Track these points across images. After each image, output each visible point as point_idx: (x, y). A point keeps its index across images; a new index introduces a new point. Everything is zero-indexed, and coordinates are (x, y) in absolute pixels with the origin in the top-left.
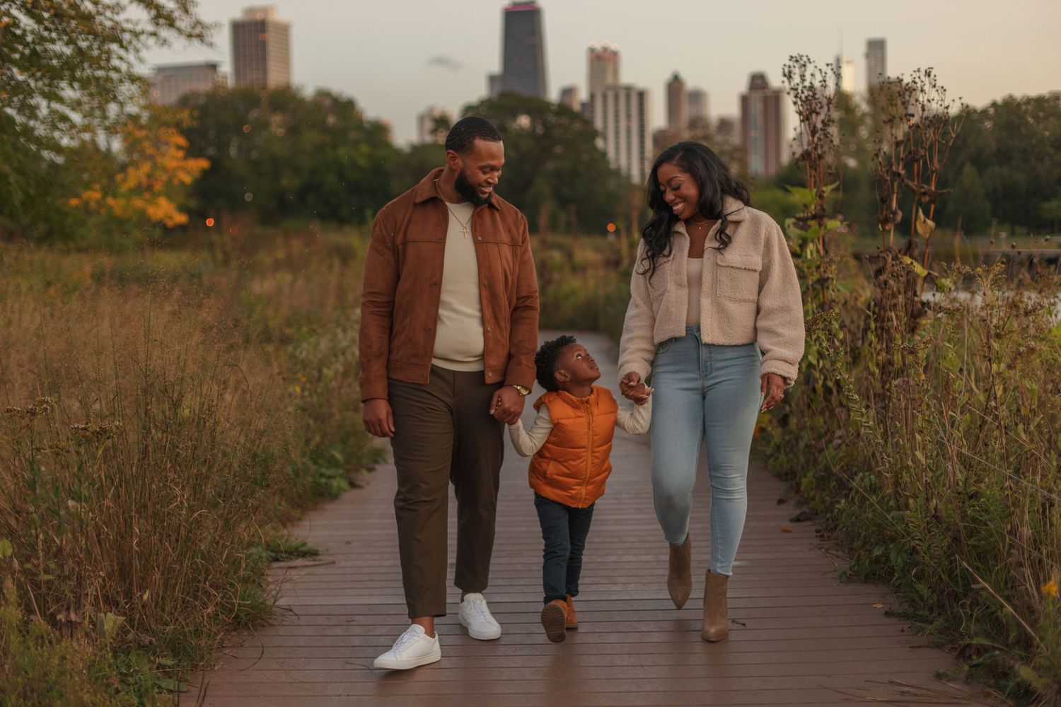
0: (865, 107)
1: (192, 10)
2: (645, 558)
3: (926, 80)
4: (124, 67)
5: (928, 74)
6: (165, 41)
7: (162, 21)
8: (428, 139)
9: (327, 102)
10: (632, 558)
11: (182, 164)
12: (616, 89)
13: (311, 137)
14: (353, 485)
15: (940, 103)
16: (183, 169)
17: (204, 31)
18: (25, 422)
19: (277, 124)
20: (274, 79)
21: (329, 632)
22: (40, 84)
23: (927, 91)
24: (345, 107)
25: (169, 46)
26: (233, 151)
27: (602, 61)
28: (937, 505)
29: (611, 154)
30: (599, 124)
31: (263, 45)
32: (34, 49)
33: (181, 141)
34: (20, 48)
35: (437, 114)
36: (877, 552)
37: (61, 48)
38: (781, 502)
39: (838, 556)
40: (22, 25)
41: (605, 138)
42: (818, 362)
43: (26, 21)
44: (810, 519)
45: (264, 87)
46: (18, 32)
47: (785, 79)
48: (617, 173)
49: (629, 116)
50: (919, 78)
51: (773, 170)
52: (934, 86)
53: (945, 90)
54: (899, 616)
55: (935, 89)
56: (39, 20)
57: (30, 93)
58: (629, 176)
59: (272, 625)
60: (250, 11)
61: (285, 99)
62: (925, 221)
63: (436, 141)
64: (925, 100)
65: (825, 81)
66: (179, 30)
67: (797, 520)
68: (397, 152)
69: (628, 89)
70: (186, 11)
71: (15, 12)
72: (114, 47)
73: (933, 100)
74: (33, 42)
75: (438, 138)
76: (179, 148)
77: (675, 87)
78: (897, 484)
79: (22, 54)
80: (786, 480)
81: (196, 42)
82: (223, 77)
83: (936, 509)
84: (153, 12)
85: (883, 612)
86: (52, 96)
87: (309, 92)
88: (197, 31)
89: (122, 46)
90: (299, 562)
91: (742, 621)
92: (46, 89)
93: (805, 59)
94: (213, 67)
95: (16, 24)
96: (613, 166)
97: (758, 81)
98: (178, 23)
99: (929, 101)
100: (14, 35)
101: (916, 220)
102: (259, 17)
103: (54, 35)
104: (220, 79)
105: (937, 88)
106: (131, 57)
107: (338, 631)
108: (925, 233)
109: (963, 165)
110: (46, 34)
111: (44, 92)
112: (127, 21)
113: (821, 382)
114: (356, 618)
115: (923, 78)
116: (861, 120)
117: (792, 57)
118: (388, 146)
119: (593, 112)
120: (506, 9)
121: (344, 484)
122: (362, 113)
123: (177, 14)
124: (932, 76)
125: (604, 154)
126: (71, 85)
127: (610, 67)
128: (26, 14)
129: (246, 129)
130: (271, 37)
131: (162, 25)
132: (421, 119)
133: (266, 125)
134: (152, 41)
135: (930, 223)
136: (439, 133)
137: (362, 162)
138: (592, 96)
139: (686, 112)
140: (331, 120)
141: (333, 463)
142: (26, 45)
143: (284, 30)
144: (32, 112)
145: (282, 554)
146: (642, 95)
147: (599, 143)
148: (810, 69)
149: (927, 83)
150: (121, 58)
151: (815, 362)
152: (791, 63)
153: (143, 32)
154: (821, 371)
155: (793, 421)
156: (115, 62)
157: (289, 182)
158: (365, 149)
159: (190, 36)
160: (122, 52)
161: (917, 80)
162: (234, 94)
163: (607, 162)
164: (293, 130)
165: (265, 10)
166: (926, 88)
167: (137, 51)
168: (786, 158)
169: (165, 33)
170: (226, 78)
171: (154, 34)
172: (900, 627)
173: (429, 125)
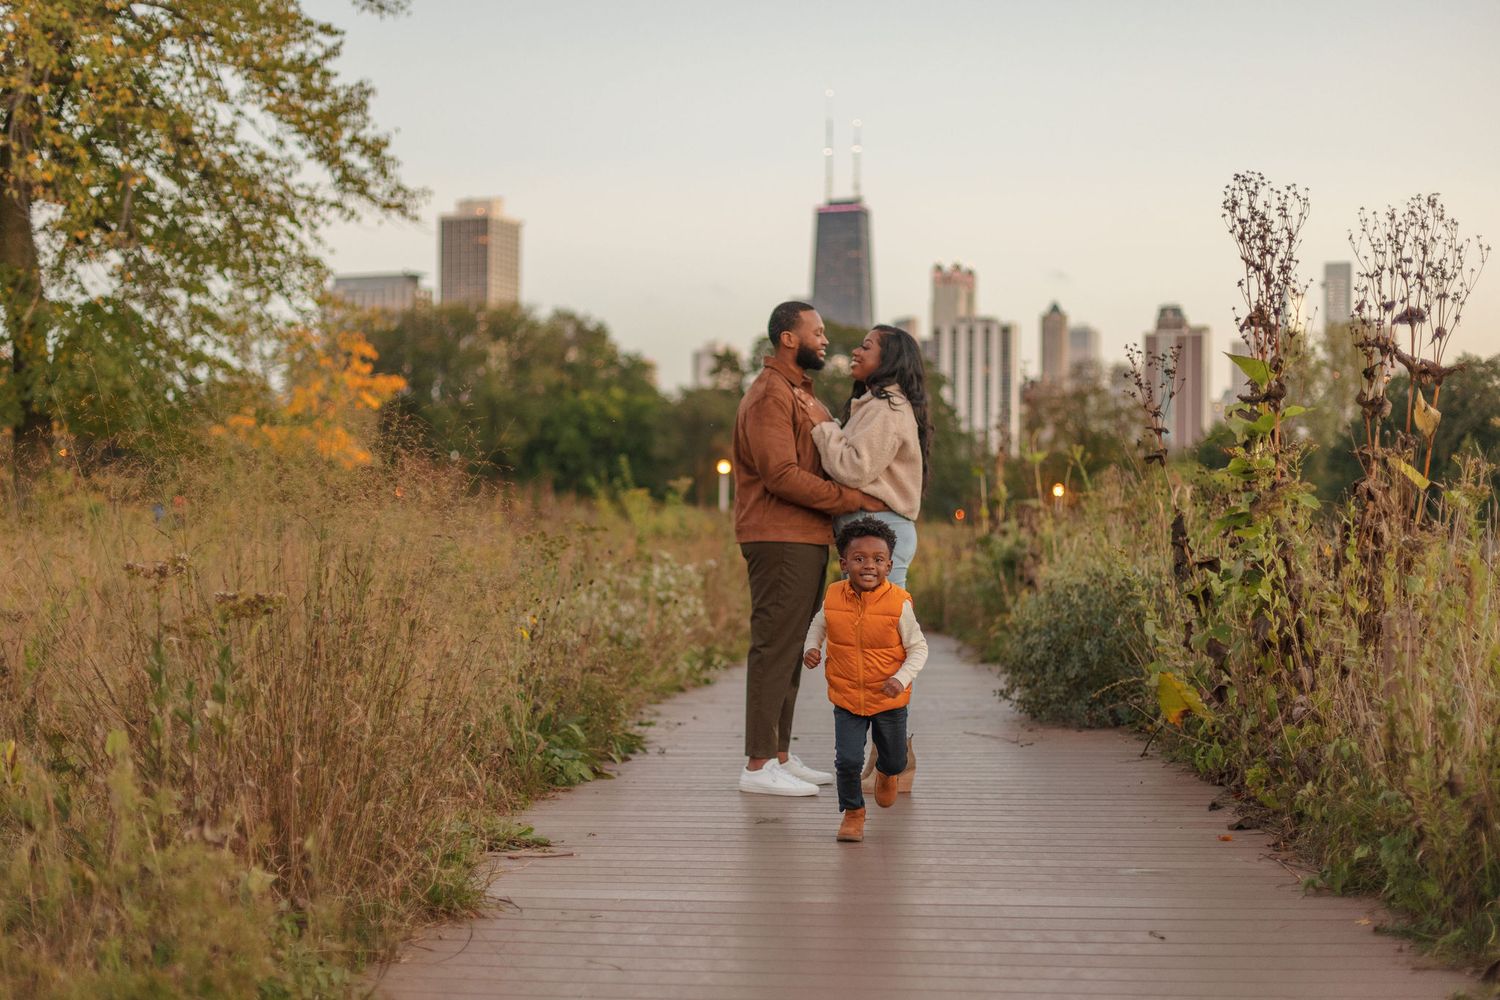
0: (1321, 354)
1: (391, 172)
2: (1019, 863)
3: (1430, 212)
4: (294, 250)
5: (1432, 203)
6: (353, 213)
7: (349, 185)
8: (707, 382)
9: (569, 331)
10: (1000, 862)
11: (369, 382)
12: (971, 321)
13: (544, 376)
14: (598, 774)
15: (1449, 243)
16: (369, 389)
17: (407, 202)
18: (153, 582)
19: (498, 354)
20: (496, 294)
21: (564, 927)
22: (180, 270)
23: (1430, 227)
24: (593, 338)
25: (359, 219)
26: (435, 393)
27: (952, 284)
28: (1452, 768)
29: (962, 412)
30: (945, 368)
31: (483, 251)
32: (173, 221)
33: (369, 351)
34: (153, 219)
35: (720, 349)
36: (1360, 853)
37: (212, 222)
38: (1214, 807)
39: (1301, 868)
40: (158, 188)
41: (953, 385)
42: (1273, 598)
43: (164, 183)
44: (1258, 827)
45: (481, 307)
46: (153, 197)
47: (1227, 212)
48: (969, 438)
49: (987, 362)
50: (1419, 208)
51: (1189, 442)
52: (1442, 218)
53: (1457, 224)
54: (1394, 933)
55: (1441, 223)
56: (182, 182)
57: (165, 281)
58: (986, 444)
59: (483, 917)
60: (467, 204)
61: (508, 323)
62: (1426, 409)
63: (717, 385)
64: (1428, 239)
65: (1285, 209)
66: (372, 199)
67: (1240, 827)
68: (664, 401)
69: (988, 323)
70: (384, 172)
71: (150, 172)
72: (283, 220)
73: (1439, 238)
74: (173, 211)
75: (720, 381)
76: (364, 359)
77: (1053, 321)
78: (1392, 736)
79: (156, 229)
80: (1221, 784)
81: (394, 214)
82: (426, 293)
83: (1450, 773)
84: (338, 173)
85: (1371, 929)
86: (193, 287)
87: (543, 313)
88: (398, 199)
89: (293, 220)
90: (523, 852)
91: (1162, 934)
92: (187, 277)
93: (1256, 178)
94: (414, 279)
95: (149, 186)
96: (964, 427)
97: (1171, 317)
98: (372, 189)
99: (1433, 239)
100: (148, 201)
101: (1413, 407)
102: (479, 212)
103: (201, 203)
104: (422, 295)
105: (1445, 221)
106: (304, 236)
107: (578, 927)
108: (1427, 427)
109: (1462, 437)
110: (189, 201)
111: (184, 281)
112: (302, 186)
113: (1276, 628)
114: (603, 914)
115: (1424, 207)
116: (1317, 370)
117: (1238, 176)
118: (651, 390)
119: (937, 354)
120: (819, 210)
121: (586, 772)
122: (615, 346)
123: (370, 176)
124: (1438, 206)
125: (952, 411)
126: (220, 270)
127: (963, 292)
128: (163, 174)
129: (453, 364)
130: (495, 240)
131: (349, 191)
132: (698, 357)
133: (482, 357)
134: (335, 212)
135: (1434, 412)
136: (722, 375)
137: (615, 412)
138: (937, 332)
139: (1068, 356)
140: (573, 355)
141: (570, 741)
142: (162, 215)
143: (513, 231)
144: (167, 305)
145: (497, 844)
146: (1006, 331)
147: (946, 393)
148: (1263, 193)
149: (1430, 214)
150: (292, 237)
151: (1268, 598)
152: (1236, 184)
153: (323, 202)
154: (1276, 613)
155: (1233, 695)
156: (283, 240)
157: (512, 437)
158: (618, 393)
159: (387, 206)
160: (292, 228)
161: (1416, 210)
162: (440, 312)
163: (957, 421)
164: (520, 365)
165: (487, 203)
166: (1429, 222)
167: (314, 227)
168: (1207, 424)
169: (353, 202)
170: (431, 293)
171: (338, 205)
172: (1397, 946)
173: (709, 363)
